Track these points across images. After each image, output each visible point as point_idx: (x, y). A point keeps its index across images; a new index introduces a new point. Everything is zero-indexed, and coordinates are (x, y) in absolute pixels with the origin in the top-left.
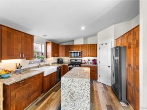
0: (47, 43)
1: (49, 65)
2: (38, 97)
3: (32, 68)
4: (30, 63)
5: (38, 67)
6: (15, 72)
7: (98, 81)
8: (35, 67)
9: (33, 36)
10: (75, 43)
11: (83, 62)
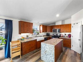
0: (40, 25)
1: (41, 36)
2: (34, 50)
3: (33, 37)
4: (32, 35)
5: (36, 37)
6: (26, 38)
7: (71, 49)
8: (34, 37)
9: (33, 23)
10: (56, 24)
11: (61, 35)
